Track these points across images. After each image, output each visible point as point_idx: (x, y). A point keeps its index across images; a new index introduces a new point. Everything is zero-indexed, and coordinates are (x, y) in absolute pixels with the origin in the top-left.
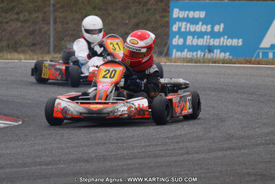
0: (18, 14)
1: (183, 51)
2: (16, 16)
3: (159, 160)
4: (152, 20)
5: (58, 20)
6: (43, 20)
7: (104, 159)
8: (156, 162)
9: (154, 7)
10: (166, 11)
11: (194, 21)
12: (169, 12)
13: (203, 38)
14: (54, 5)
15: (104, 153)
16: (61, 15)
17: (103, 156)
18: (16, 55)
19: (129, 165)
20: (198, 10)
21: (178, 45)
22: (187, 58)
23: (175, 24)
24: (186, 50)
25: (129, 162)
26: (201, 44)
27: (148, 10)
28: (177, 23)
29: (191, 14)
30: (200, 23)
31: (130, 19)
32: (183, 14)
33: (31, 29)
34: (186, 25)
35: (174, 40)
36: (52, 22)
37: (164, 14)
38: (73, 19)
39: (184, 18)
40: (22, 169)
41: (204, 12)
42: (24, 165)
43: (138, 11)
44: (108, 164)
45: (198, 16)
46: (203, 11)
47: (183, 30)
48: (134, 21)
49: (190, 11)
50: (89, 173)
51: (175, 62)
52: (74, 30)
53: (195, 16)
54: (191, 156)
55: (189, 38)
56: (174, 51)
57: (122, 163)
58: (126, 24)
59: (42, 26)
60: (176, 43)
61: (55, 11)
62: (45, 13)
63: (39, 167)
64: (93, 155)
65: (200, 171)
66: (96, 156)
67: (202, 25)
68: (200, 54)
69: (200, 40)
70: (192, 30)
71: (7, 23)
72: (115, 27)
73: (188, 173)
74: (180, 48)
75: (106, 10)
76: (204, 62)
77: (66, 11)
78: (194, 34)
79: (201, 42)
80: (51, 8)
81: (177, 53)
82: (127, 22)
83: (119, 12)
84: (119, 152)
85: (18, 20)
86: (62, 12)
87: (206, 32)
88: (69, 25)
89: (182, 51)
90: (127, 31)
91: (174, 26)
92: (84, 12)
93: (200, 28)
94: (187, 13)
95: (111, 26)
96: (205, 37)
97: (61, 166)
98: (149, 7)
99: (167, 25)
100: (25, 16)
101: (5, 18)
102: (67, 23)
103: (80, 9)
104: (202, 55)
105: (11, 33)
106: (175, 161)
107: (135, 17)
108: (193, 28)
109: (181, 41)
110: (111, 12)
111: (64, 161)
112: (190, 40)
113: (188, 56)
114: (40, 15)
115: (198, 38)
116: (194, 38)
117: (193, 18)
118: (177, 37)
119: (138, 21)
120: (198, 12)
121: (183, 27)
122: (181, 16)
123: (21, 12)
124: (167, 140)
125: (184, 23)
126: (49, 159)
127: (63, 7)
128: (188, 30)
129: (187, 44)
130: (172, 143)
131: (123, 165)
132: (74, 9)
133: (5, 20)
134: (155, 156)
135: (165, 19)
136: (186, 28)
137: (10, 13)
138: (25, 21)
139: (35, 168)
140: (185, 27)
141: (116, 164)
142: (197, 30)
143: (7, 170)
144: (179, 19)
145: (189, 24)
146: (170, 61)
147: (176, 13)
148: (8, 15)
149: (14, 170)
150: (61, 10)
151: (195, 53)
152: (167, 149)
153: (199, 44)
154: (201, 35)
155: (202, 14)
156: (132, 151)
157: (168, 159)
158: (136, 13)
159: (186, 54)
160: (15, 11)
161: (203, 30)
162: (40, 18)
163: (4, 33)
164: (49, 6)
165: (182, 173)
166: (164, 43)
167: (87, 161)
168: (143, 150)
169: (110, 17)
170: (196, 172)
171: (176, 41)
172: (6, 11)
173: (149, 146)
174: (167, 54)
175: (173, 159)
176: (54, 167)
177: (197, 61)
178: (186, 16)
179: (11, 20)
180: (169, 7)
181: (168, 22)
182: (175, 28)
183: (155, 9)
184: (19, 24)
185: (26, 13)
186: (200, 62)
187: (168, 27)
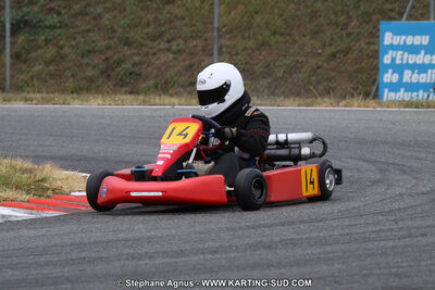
0: (169, 41)
1: (399, 91)
2: (167, 45)
3: (370, 245)
4: (354, 48)
5: (224, 49)
6: (204, 51)
7: (293, 243)
8: (366, 249)
9: (358, 30)
10: (375, 36)
11: (414, 50)
12: (378, 37)
13: (426, 72)
14: (219, 30)
15: (293, 236)
16: (228, 43)
17: (292, 240)
18: (167, 99)
19: (328, 253)
20: (418, 34)
21: (391, 83)
22: (404, 101)
23: (387, 53)
24: (402, 90)
25: (328, 248)
26: (424, 81)
27: (349, 35)
28: (390, 52)
29: (410, 40)
30: (423, 52)
31: (324, 46)
32: (398, 40)
33: (187, 63)
34: (402, 55)
35: (386, 76)
36: (216, 53)
37: (371, 40)
38: (245, 49)
39: (399, 45)
40: (178, 260)
41: (428, 37)
42: (181, 253)
43: (335, 36)
44: (298, 252)
45: (418, 43)
46: (426, 35)
47: (398, 61)
48: (330, 50)
49: (407, 35)
50: (272, 265)
51: (388, 107)
52: (246, 63)
53: (416, 43)
54: (415, 239)
55: (407, 73)
56: (386, 91)
57: (318, 250)
58: (319, 54)
59: (202, 58)
60: (388, 81)
61: (220, 37)
62: (206, 40)
63: (201, 257)
64: (278, 239)
65: (429, 262)
66: (281, 241)
67: (425, 54)
68: (422, 95)
69: (422, 75)
70: (411, 62)
71: (154, 54)
72: (303, 59)
73: (412, 264)
74: (394, 87)
75: (289, 35)
76: (428, 107)
77: (235, 37)
78: (413, 67)
79: (423, 78)
80: (215, 34)
81: (390, 94)
82: (320, 51)
83: (308, 38)
84: (314, 234)
85: (169, 50)
86: (230, 39)
87: (430, 64)
88: (239, 57)
89: (397, 90)
90: (320, 63)
91: (386, 56)
92: (260, 38)
93: (421, 58)
94: (403, 37)
95: (298, 58)
96: (430, 71)
97: (233, 255)
98: (350, 30)
99: (376, 55)
100: (178, 45)
101: (152, 48)
102: (237, 54)
103: (254, 34)
104: (426, 97)
105: (160, 68)
106: (394, 247)
107: (330, 45)
108: (412, 59)
109: (395, 78)
110: (297, 38)
111: (237, 247)
112: (408, 76)
113: (406, 99)
114: (199, 43)
115: (419, 73)
116: (413, 73)
117: (413, 45)
118: (390, 71)
119: (335, 51)
120: (419, 37)
121: (399, 57)
122: (395, 43)
123: (173, 39)
124: (380, 217)
125: (400, 53)
126: (216, 245)
127: (231, 32)
128: (405, 62)
129: (404, 81)
130: (388, 220)
131: (320, 253)
132: (247, 35)
133: (151, 51)
134: (365, 240)
135: (372, 47)
136: (402, 59)
137: (159, 40)
138: (179, 52)
139: (196, 258)
140: (401, 57)
141: (309, 252)
142: (418, 62)
143: (158, 261)
144: (392, 47)
145: (406, 54)
146: (381, 105)
147: (388, 38)
148: (155, 44)
149: (168, 260)
150: (228, 36)
151: (415, 94)
152: (380, 230)
153: (421, 81)
154: (423, 68)
155: (425, 40)
156: (331, 233)
157: (382, 243)
158: (332, 39)
159: (402, 95)
160: (165, 39)
161: (427, 62)
162: (200, 48)
163: (150, 69)
164: (213, 30)
165: (404, 264)
166: (371, 80)
167: (269, 247)
168: (347, 231)
169: (296, 46)
170: (423, 263)
171: (389, 77)
172: (153, 39)
173: (356, 225)
174: (376, 96)
175: (391, 244)
176: (224, 256)
177: (418, 105)
178: (402, 43)
179: (160, 50)
180: (378, 30)
181: (377, 52)
182: (387, 59)
183: (359, 34)
184: (171, 56)
185: (181, 41)
186: (422, 106)
187: (377, 57)
